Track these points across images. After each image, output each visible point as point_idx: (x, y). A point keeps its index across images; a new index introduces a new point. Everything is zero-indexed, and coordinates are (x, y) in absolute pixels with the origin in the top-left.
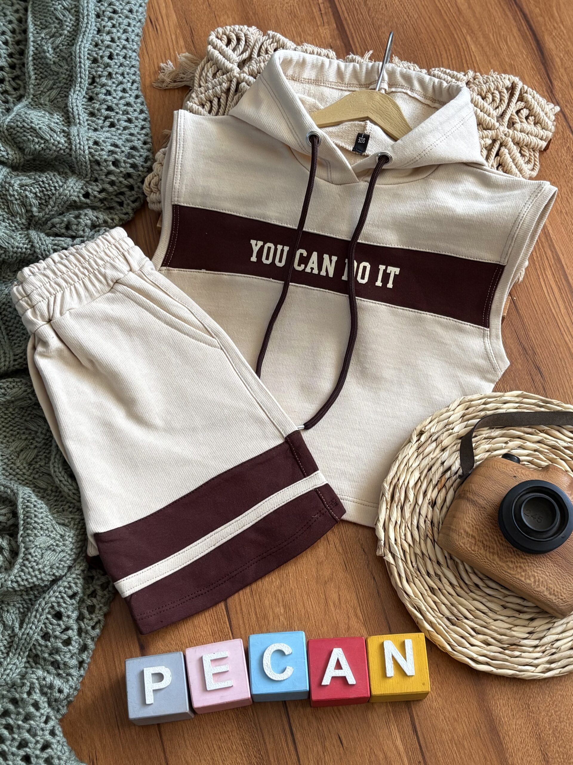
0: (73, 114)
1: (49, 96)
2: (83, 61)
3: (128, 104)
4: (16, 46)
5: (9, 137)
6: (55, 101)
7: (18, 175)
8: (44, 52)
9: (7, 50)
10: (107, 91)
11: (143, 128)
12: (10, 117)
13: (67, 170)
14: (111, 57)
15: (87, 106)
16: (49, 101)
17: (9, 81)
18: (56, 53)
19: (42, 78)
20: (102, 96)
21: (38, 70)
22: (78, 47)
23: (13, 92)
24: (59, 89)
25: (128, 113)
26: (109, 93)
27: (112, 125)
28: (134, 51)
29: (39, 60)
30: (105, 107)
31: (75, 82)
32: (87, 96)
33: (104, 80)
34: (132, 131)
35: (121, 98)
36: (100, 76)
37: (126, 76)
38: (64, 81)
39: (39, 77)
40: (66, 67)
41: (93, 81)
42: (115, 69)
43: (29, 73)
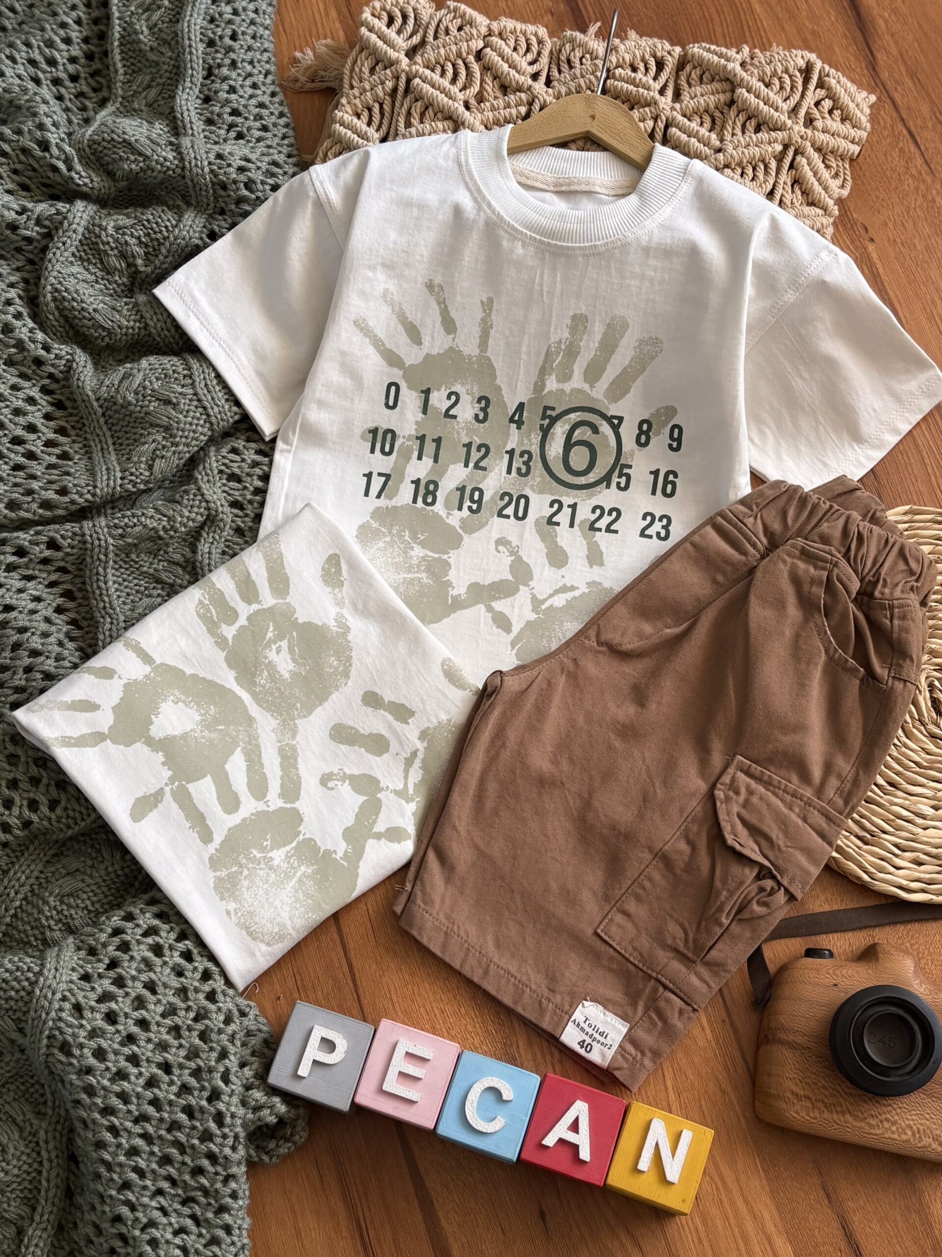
0: (182, 121)
1: (145, 98)
2: (194, 44)
3: (261, 105)
4: (93, 26)
5: (92, 157)
6: (156, 105)
7: (109, 214)
8: (136, 33)
9: (81, 32)
10: (231, 86)
11: (284, 137)
12: (92, 129)
13: (179, 202)
14: (234, 37)
15: (202, 109)
16: (146, 105)
17: (86, 79)
18: (154, 34)
19: (134, 71)
20: (223, 95)
21: (127, 60)
22: (186, 25)
23: (92, 95)
24: (160, 88)
25: (261, 118)
26: (232, 90)
27: (240, 136)
28: (266, 28)
29: (129, 46)
30: (228, 110)
31: (184, 75)
32: (202, 96)
33: (225, 71)
34: (269, 143)
35: (251, 97)
36: (219, 66)
37: (256, 64)
38: (167, 74)
39: (130, 71)
40: (170, 54)
41: (209, 73)
42: (240, 55)
43: (114, 64)
